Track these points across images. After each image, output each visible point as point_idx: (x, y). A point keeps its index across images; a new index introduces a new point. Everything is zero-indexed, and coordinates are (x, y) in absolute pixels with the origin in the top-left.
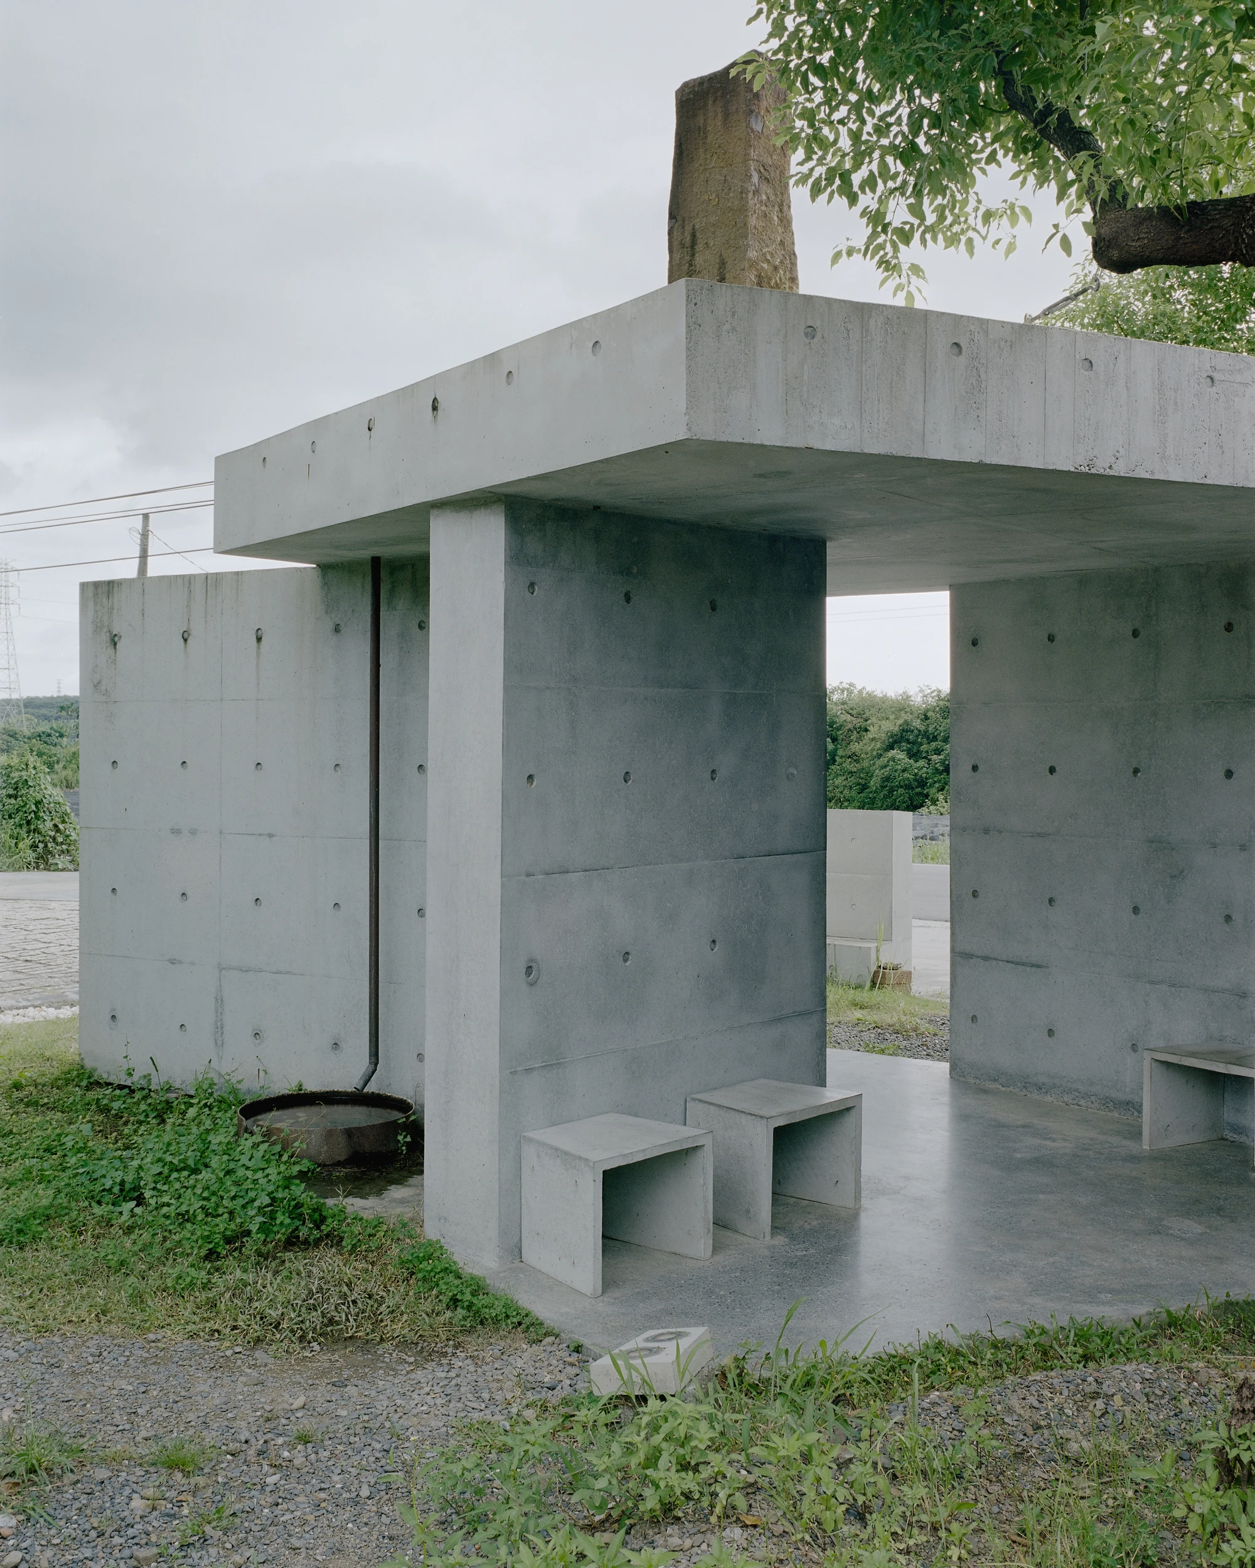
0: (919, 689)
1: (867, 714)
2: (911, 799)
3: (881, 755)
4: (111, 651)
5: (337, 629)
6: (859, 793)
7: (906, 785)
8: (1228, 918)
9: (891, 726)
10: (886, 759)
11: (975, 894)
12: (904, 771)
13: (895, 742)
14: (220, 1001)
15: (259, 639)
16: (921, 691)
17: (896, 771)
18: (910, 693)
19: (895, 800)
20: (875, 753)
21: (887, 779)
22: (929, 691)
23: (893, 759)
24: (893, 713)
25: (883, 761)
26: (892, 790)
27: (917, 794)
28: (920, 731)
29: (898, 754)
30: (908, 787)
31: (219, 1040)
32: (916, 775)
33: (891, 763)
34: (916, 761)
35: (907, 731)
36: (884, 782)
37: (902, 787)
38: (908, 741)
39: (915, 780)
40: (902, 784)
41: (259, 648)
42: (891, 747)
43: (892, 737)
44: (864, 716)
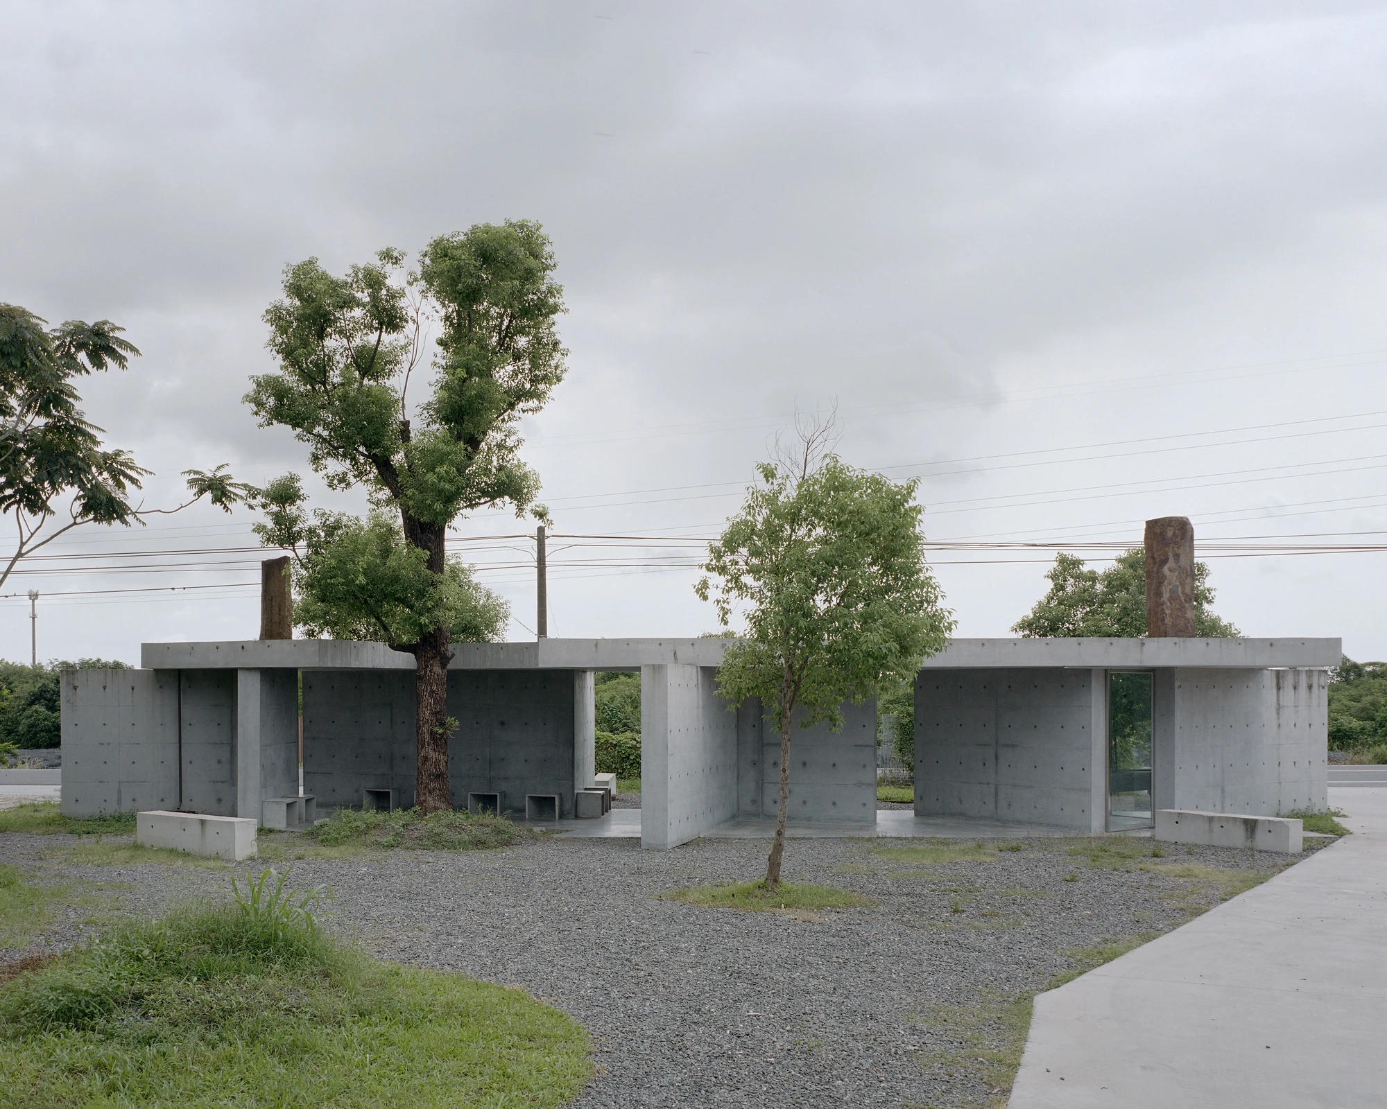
0: (49, 661)
1: (11, 679)
2: (50, 739)
3: (25, 709)
4: (74, 691)
5: (161, 687)
6: (7, 736)
7: (46, 730)
8: (380, 757)
9: (29, 688)
10: (30, 712)
11: (311, 756)
12: (44, 720)
13: (36, 699)
14: (119, 792)
15: (133, 689)
16: (51, 663)
17: (39, 720)
18: (43, 664)
19: (38, 740)
20: (21, 707)
21: (32, 726)
22: (57, 663)
23: (36, 711)
24: (31, 678)
25: (27, 713)
26: (35, 734)
27: (54, 736)
28: (54, 691)
29: (39, 708)
30: (48, 731)
31: (119, 801)
32: (54, 722)
33: (35, 714)
34: (53, 713)
35: (45, 692)
36: (30, 728)
37: (43, 731)
38: (46, 699)
39: (53, 726)
40: (44, 729)
41: (133, 692)
42: (32, 703)
43: (33, 695)
44: (9, 681)
